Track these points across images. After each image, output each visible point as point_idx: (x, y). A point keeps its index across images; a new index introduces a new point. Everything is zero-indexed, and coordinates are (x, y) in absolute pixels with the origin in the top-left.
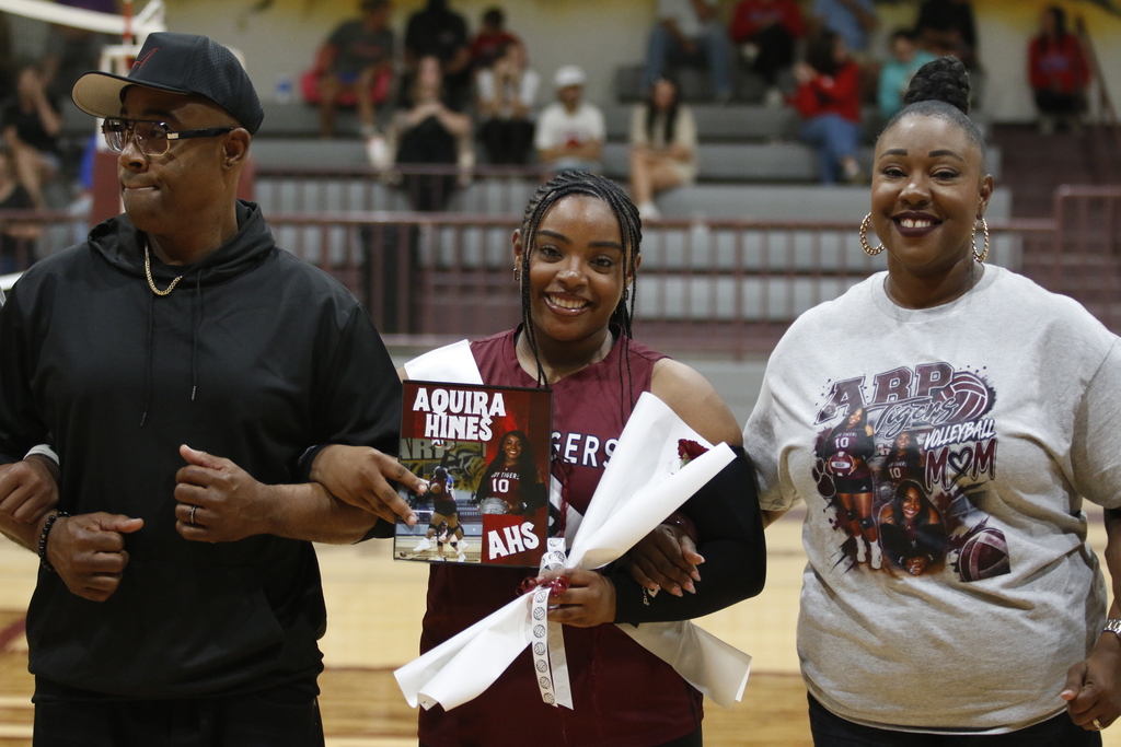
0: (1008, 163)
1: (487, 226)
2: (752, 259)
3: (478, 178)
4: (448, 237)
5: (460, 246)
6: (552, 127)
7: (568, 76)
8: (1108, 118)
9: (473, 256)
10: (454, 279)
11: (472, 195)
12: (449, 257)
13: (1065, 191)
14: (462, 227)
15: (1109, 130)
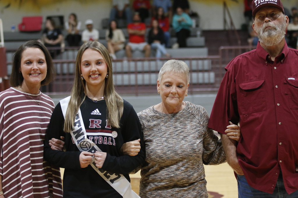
0: (206, 41)
1: (69, 63)
2: (139, 69)
3: (66, 50)
4: (59, 66)
5: (62, 68)
6: (86, 36)
7: (89, 22)
8: (233, 28)
9: (65, 71)
10: (61, 77)
11: (65, 54)
12: (59, 71)
13: (222, 48)
14: (62, 63)
15: (233, 31)
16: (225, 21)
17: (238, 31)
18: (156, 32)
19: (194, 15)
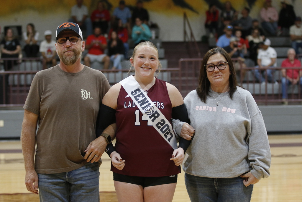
0: (166, 53)
3: (23, 61)
4: (16, 77)
5: (19, 80)
6: (44, 47)
7: (48, 33)
8: (193, 40)
9: (23, 82)
10: (18, 88)
11: (22, 65)
12: (16, 83)
13: (182, 60)
14: (20, 74)
15: (193, 43)
16: (185, 33)
17: (198, 43)
18: (114, 43)
19: (154, 27)
